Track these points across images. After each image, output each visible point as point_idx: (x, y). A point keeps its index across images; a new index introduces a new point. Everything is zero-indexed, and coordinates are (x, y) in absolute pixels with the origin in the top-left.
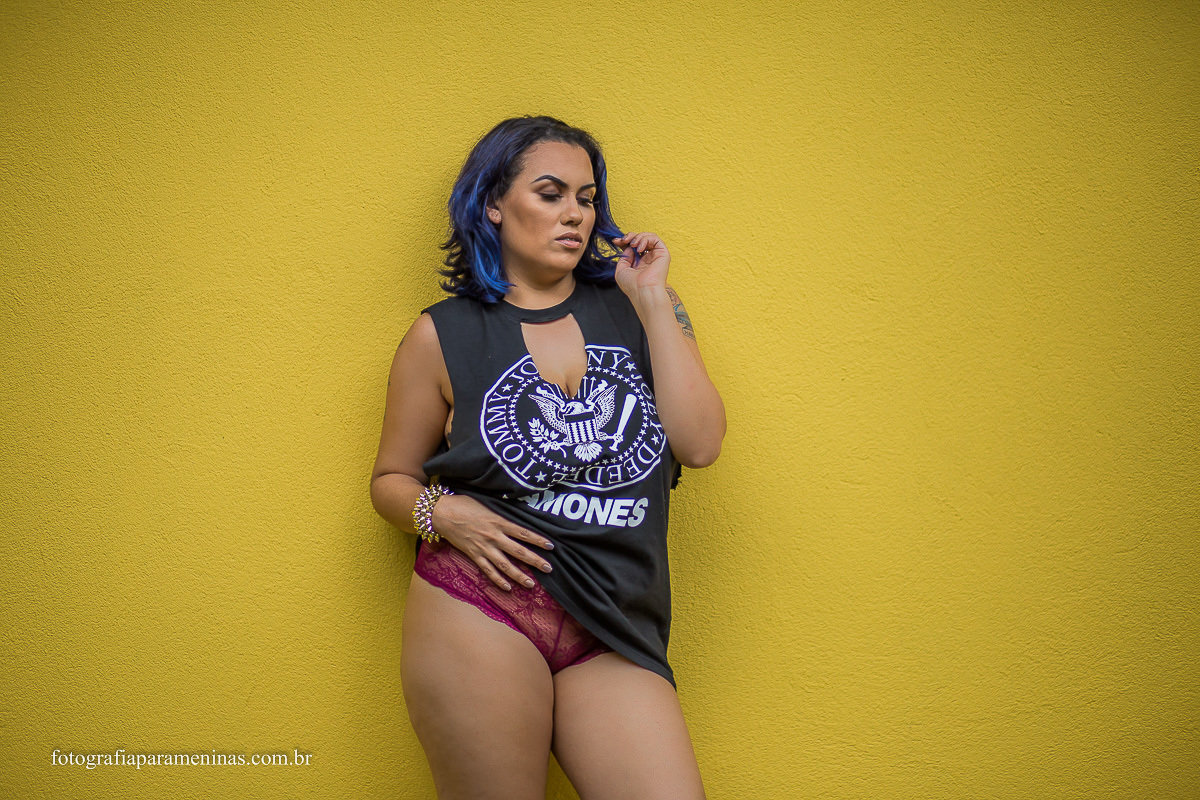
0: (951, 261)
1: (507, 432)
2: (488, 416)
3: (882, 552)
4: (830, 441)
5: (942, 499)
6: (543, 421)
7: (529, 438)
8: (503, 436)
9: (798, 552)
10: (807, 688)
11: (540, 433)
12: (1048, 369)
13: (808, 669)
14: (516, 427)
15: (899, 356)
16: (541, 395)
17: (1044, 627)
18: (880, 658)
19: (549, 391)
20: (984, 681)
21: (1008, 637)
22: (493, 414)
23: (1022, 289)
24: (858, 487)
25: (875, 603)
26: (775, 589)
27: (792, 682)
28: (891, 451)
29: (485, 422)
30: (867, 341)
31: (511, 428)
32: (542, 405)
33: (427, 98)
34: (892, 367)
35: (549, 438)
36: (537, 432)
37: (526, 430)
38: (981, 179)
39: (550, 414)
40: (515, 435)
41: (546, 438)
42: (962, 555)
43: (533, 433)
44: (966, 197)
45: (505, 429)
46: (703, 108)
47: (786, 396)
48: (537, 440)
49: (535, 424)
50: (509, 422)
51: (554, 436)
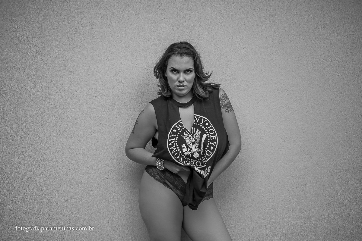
0: (311, 83)
1: (175, 149)
2: (170, 142)
3: (289, 169)
4: (274, 136)
5: (307, 154)
6: (186, 145)
7: (182, 150)
8: (174, 150)
9: (264, 169)
10: (266, 210)
11: (185, 149)
12: (339, 116)
13: (266, 204)
14: (178, 147)
15: (295, 111)
16: (185, 136)
17: (337, 193)
18: (288, 201)
19: (188, 134)
20: (319, 208)
21: (326, 195)
22: (171, 142)
23: (332, 92)
24: (282, 150)
25: (287, 185)
26: (257, 180)
27: (262, 208)
28: (292, 139)
29: (169, 145)
30: (286, 107)
31: (176, 147)
32: (185, 139)
33: (155, 32)
34: (293, 114)
35: (187, 150)
36: (184, 149)
37: (181, 148)
38: (320, 59)
39: (188, 142)
40: (177, 150)
41: (186, 151)
42: (313, 171)
43: (183, 149)
44: (315, 64)
45: (174, 148)
46: (238, 36)
47: (261, 123)
48: (184, 151)
49: (183, 146)
50: (176, 145)
51: (189, 149)
